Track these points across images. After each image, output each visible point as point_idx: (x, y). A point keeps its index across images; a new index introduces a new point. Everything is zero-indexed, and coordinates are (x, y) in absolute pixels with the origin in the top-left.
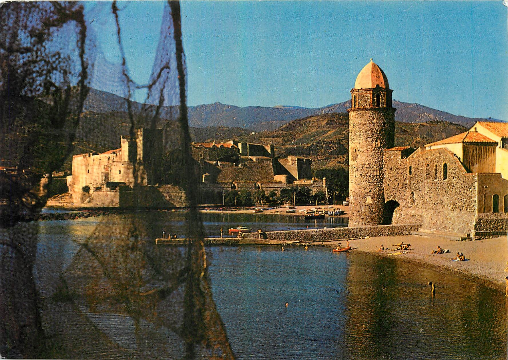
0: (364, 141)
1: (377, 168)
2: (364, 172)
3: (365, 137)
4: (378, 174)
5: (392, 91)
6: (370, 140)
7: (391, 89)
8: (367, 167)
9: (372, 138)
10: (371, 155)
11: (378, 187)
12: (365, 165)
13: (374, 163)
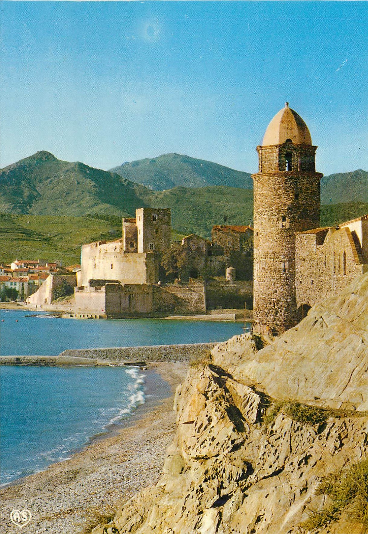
0: (267, 220)
1: (285, 258)
2: (267, 264)
3: (269, 214)
4: (287, 267)
5: (315, 148)
6: (275, 218)
7: (314, 145)
8: (272, 257)
9: (277, 217)
10: (276, 240)
11: (287, 285)
12: (269, 255)
13: (280, 251)
